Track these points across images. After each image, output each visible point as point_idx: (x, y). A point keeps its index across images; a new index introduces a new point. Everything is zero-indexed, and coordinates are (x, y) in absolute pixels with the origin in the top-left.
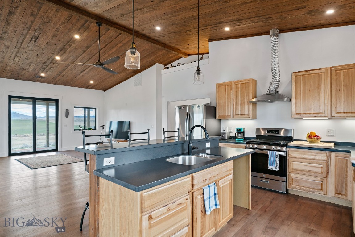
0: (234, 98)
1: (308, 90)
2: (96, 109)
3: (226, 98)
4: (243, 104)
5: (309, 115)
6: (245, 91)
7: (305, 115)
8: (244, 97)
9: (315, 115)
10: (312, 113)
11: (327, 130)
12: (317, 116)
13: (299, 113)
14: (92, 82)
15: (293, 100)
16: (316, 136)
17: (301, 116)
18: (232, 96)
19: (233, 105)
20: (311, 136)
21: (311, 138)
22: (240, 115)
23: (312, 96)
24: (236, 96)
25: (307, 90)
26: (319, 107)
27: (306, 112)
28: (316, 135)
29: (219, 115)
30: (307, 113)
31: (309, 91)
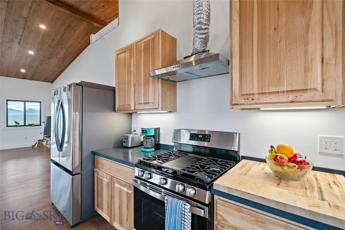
0: (135, 72)
1: (273, 28)
2: (40, 102)
3: (125, 74)
4: (146, 82)
5: (274, 99)
6: (150, 56)
7: (264, 99)
8: (148, 69)
9: (291, 97)
10: (283, 92)
11: (322, 138)
12: (298, 99)
13: (250, 94)
14: (23, 71)
15: (236, 63)
16: (293, 159)
17: (253, 102)
18: (132, 69)
19: (135, 85)
20: (282, 158)
21: (282, 165)
22: (143, 104)
23: (283, 43)
24: (137, 69)
25: (270, 28)
26: (305, 71)
27: (267, 91)
28: (295, 156)
29: (118, 106)
30: (269, 93)
31: (275, 29)
